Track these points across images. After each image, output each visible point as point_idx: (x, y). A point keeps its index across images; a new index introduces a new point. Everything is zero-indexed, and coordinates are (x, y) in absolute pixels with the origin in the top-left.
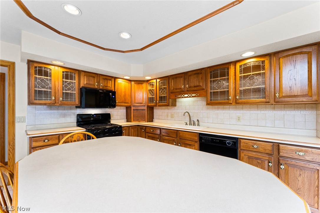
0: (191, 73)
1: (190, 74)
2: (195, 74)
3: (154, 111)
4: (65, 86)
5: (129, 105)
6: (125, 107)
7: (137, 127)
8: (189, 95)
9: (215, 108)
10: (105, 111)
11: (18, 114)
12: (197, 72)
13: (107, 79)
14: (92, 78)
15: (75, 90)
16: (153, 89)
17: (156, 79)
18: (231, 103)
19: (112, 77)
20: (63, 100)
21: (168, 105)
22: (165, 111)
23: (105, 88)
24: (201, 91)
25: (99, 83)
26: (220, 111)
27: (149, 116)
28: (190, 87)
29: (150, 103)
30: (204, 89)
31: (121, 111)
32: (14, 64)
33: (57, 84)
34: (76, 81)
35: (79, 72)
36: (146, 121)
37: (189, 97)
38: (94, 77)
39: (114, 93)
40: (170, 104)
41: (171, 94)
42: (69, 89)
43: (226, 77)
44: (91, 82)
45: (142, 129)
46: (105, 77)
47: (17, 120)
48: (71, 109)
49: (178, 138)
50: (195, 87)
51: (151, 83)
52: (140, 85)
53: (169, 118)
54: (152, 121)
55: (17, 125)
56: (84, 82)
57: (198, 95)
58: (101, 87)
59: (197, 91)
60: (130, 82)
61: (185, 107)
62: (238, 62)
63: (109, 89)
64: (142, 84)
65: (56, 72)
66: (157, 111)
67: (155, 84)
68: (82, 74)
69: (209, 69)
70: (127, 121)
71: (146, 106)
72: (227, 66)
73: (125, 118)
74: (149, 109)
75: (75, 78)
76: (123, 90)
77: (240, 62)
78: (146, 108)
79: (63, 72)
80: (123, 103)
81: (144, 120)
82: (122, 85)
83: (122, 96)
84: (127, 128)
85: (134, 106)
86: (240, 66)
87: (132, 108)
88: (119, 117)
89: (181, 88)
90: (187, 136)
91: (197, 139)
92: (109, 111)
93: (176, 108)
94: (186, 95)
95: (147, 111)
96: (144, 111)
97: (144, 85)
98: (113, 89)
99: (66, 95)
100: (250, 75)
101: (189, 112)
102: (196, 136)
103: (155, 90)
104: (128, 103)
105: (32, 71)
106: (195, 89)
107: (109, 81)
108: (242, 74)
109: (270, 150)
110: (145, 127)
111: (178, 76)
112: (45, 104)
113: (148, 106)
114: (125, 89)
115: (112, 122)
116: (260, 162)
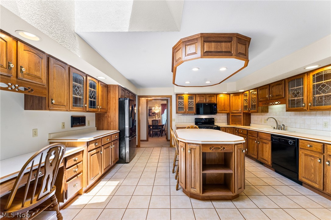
0: (274, 84)
1: (272, 85)
2: (277, 85)
3: (251, 117)
4: (189, 103)
5: (228, 112)
6: (226, 114)
7: (233, 128)
8: (279, 103)
9: (302, 114)
10: (211, 116)
11: (173, 118)
12: (278, 83)
13: (211, 96)
14: (202, 97)
15: (193, 105)
16: (247, 99)
17: (249, 91)
18: (305, 110)
19: (215, 94)
20: (188, 111)
21: (258, 112)
22: (259, 117)
23: (210, 102)
24: (282, 99)
25: (206, 99)
26: (307, 117)
27: (245, 121)
28: (273, 96)
29: (245, 110)
30: (283, 97)
31: (223, 116)
32: (171, 96)
33: (186, 103)
34: (194, 100)
35: (195, 95)
36: (242, 124)
37: (279, 104)
38: (203, 96)
39: (216, 105)
40: (259, 111)
41: (260, 103)
42: (191, 105)
43: (301, 86)
44: (202, 100)
45: (236, 130)
46: (210, 95)
47: (173, 120)
48: (192, 115)
49: (258, 138)
50: (277, 96)
51: (245, 94)
52: (237, 97)
53: (263, 122)
54: (249, 125)
55: (173, 122)
56: (198, 100)
57: (280, 102)
58: (207, 102)
59: (279, 100)
60: (229, 95)
61: (276, 113)
62: (311, 73)
63: (212, 102)
64: (239, 95)
65: (186, 97)
66: (253, 117)
67: (248, 95)
68: (197, 95)
69: (287, 80)
70: (228, 124)
71: (242, 113)
72: (301, 76)
73: (226, 122)
74: (245, 115)
75: (193, 99)
76: (223, 102)
77: (313, 72)
78: (242, 114)
79: (188, 97)
80: (223, 111)
81: (240, 124)
82: (222, 98)
83: (222, 106)
84: (224, 129)
85: (232, 113)
86: (314, 76)
87: (231, 114)
88: (221, 121)
89: (266, 97)
90: (264, 136)
91: (270, 138)
92: (214, 116)
93: (268, 114)
94: (277, 103)
95: (244, 117)
96: (240, 117)
97: (240, 96)
98: (215, 102)
99: (190, 108)
100: (323, 83)
101: (274, 118)
102: (269, 137)
103: (248, 100)
104: (227, 111)
105: (177, 99)
106: (277, 98)
107: (212, 97)
108: (315, 82)
109: (320, 150)
110: (238, 129)
111: (264, 87)
112: (181, 113)
113: (244, 113)
114: (224, 101)
115: (215, 124)
116: (313, 158)
